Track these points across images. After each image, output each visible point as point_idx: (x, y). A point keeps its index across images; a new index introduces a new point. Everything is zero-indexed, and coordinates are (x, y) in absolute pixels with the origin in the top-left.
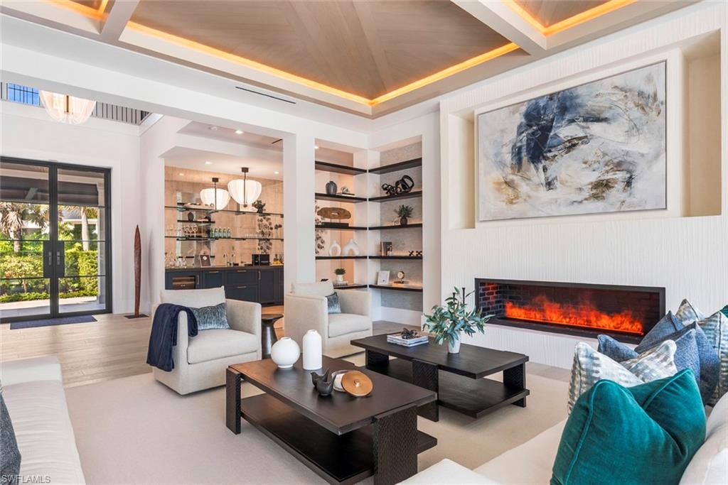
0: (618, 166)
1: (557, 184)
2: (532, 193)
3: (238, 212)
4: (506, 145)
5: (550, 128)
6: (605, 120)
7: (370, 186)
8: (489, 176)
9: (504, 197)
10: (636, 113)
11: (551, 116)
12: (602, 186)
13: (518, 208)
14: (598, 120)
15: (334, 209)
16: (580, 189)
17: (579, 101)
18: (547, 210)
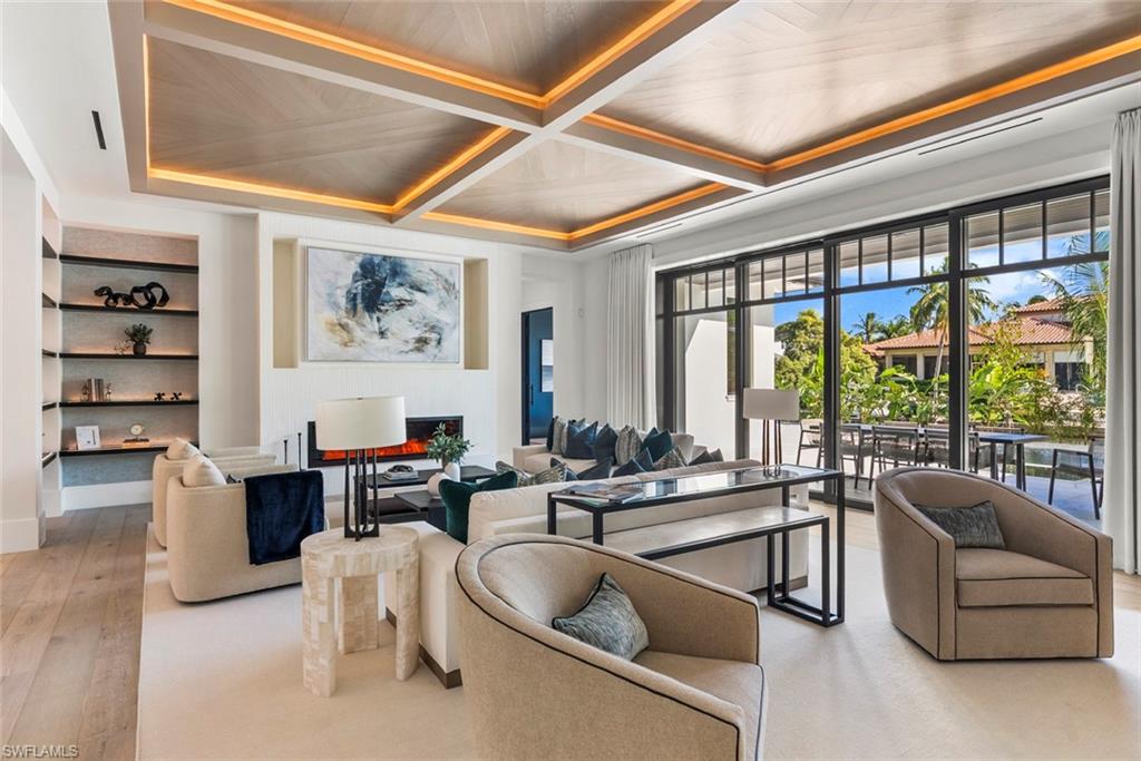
0: (433, 328)
1: (389, 334)
2: (366, 339)
4: (340, 288)
5: (383, 285)
6: (424, 292)
8: (321, 316)
9: (338, 339)
10: (443, 293)
11: (384, 275)
12: (422, 342)
13: (352, 351)
14: (420, 290)
16: (407, 342)
17: (407, 270)
18: (380, 356)
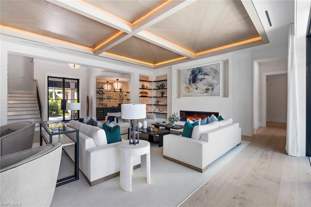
0: (211, 85)
1: (198, 88)
2: (193, 90)
3: (115, 91)
4: (187, 78)
5: (197, 76)
7: (153, 86)
8: (183, 86)
9: (187, 91)
10: (214, 74)
11: (197, 73)
12: (207, 90)
13: (190, 94)
14: (207, 75)
15: (144, 92)
16: (203, 90)
17: (203, 70)
18: (196, 95)
